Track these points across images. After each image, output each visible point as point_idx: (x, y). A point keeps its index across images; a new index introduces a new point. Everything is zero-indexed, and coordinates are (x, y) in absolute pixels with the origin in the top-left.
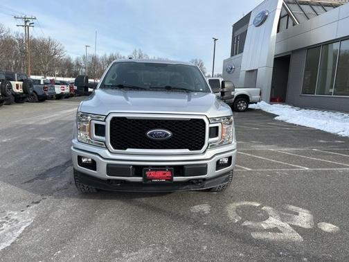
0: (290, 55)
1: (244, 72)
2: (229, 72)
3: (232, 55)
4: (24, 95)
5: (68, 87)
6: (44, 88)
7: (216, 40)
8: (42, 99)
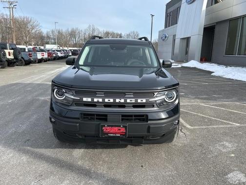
0: (215, 25)
1: (179, 39)
2: (163, 40)
3: (166, 27)
4: (15, 60)
5: (47, 54)
6: (29, 54)
7: (153, 16)
8: (28, 63)
